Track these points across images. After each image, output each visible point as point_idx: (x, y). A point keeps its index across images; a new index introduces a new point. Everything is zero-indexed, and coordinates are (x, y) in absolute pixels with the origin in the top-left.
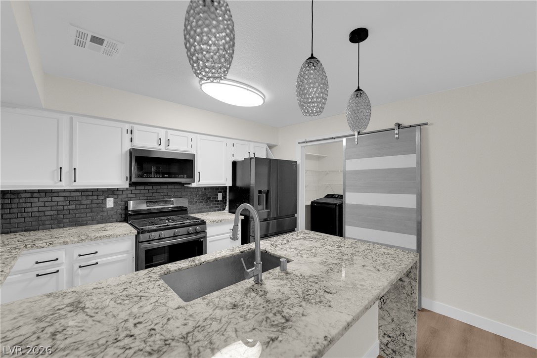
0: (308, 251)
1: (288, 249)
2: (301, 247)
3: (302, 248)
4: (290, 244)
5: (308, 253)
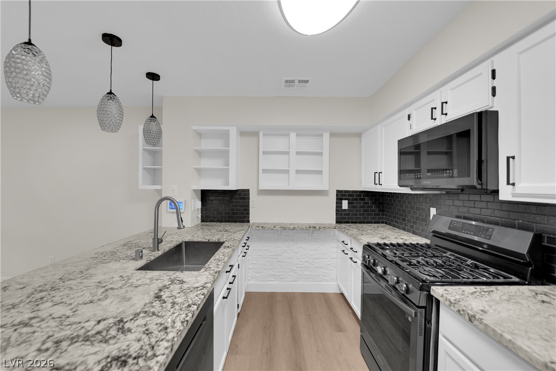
0: (112, 289)
1: (148, 281)
2: (127, 292)
3: (123, 291)
4: (152, 293)
5: (111, 284)
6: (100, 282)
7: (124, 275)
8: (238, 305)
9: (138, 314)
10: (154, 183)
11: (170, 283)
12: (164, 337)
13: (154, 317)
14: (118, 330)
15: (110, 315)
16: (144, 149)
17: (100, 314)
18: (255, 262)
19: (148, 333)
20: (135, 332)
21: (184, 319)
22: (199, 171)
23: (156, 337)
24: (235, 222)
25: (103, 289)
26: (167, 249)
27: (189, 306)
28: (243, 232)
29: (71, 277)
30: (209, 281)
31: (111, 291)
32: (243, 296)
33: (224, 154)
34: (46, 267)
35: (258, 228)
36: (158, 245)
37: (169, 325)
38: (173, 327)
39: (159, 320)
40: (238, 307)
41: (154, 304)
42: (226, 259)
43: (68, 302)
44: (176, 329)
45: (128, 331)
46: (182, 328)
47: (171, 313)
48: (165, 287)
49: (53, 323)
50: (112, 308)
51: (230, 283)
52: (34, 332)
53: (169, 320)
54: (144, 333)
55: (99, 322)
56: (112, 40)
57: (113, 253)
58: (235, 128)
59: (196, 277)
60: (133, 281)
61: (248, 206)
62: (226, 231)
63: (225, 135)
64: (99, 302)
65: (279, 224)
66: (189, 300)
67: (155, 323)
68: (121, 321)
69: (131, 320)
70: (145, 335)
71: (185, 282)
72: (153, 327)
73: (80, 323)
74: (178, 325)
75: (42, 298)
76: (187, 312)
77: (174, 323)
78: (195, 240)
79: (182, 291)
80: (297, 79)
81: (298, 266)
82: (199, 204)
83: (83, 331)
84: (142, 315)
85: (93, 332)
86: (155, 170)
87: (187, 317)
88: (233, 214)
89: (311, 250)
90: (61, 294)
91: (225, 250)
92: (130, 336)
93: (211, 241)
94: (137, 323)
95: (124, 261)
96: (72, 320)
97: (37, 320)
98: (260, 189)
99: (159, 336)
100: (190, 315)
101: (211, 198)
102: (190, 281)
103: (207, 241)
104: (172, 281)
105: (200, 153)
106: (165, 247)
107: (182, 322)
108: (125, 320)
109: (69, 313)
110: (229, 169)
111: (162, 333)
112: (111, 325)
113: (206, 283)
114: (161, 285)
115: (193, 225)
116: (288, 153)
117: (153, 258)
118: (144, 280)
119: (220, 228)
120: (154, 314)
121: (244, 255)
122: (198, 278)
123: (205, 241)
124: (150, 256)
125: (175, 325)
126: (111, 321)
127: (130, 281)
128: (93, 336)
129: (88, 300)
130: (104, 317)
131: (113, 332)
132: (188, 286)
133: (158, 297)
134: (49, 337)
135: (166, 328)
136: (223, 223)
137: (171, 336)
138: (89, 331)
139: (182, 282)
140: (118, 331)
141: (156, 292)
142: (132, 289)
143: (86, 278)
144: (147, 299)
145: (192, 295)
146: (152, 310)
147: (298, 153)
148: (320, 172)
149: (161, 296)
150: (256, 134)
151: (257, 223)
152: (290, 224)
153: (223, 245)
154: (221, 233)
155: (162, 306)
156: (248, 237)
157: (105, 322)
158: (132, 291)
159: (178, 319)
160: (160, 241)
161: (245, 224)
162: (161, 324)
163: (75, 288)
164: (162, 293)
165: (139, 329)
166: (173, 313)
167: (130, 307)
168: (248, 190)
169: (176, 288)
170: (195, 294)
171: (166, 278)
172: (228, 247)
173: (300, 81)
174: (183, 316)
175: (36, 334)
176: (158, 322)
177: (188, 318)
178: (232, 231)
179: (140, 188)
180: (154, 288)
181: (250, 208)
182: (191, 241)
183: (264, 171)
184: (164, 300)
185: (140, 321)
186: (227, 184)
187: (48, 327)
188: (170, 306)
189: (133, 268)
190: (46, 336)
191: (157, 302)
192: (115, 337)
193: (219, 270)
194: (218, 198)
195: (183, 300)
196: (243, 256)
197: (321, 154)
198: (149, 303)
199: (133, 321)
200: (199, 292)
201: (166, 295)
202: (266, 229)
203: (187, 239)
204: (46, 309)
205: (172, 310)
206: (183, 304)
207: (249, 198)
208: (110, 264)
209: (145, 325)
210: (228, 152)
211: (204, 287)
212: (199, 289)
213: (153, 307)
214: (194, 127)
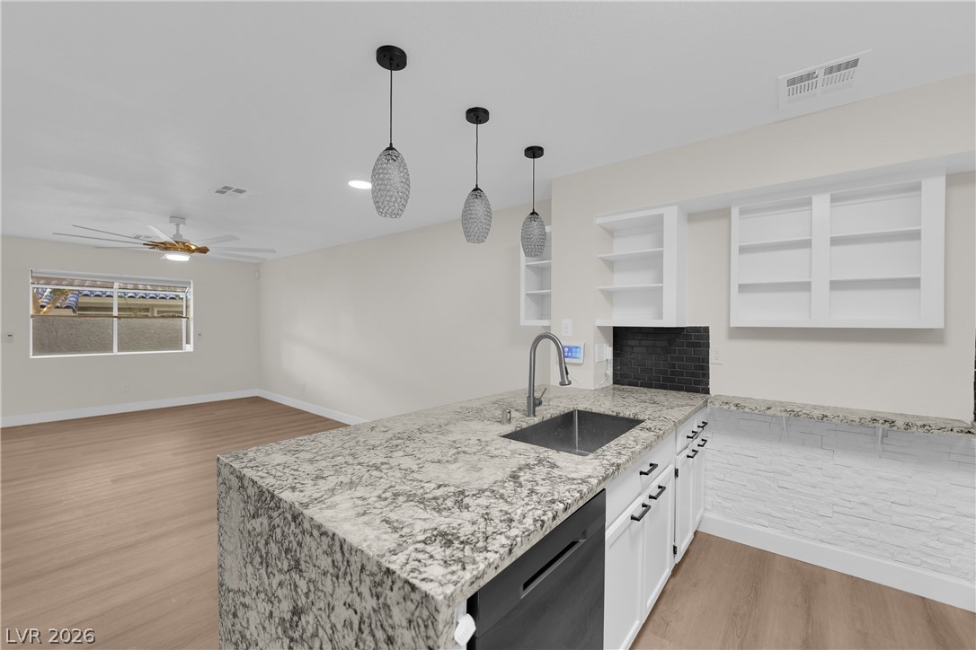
1: (508, 454)
6: (454, 442)
7: (483, 439)
8: (675, 548)
9: (484, 491)
10: (542, 316)
11: (536, 462)
12: (505, 530)
13: (501, 501)
14: (456, 502)
15: (452, 482)
16: (527, 266)
17: (443, 478)
18: (721, 477)
19: (487, 518)
20: (473, 511)
21: (540, 517)
22: (610, 295)
23: (495, 527)
24: (679, 389)
25: (456, 450)
26: (548, 417)
27: (553, 502)
28: (688, 410)
29: (429, 429)
30: (596, 474)
31: (463, 455)
32: (690, 536)
33: (653, 261)
34: (410, 414)
35: (726, 407)
36: (534, 408)
37: (516, 518)
38: (520, 522)
39: (506, 507)
40: (675, 552)
41: (506, 485)
42: (638, 448)
43: (418, 456)
44: (524, 526)
45: (466, 508)
46: (532, 528)
47: (523, 503)
48: (528, 466)
49: (398, 474)
50: (457, 475)
51: (651, 497)
52: (381, 478)
53: (519, 512)
54: (483, 517)
55: (439, 486)
56: (477, 115)
57: (479, 411)
58: (675, 208)
59: (577, 464)
60: (491, 448)
61: (706, 360)
62: (655, 403)
63: (655, 226)
64: (447, 465)
65: (781, 403)
66: (556, 493)
67: (499, 509)
68: (462, 493)
69: (474, 495)
70: (482, 520)
71: (558, 467)
72: (495, 513)
73: (421, 481)
74: (529, 522)
75: (397, 446)
76: (547, 509)
77: (524, 517)
78: (595, 410)
79: (549, 478)
80: (818, 66)
81: (836, 508)
82: (608, 352)
83: (421, 491)
84: (487, 493)
85: (430, 496)
86: (543, 296)
87: (544, 515)
88: (673, 373)
89: (880, 478)
90: (415, 445)
91: (642, 433)
92: (466, 515)
93: (621, 415)
94: (479, 501)
95: (488, 422)
96: (415, 475)
97: (387, 466)
98: (732, 325)
99: (499, 527)
100: (550, 515)
101: (631, 343)
102: (566, 467)
103: (615, 414)
104: (540, 462)
105: (610, 264)
106: (547, 412)
107: (535, 521)
108: (467, 494)
109: (415, 468)
110: (662, 287)
111: (504, 525)
112: (450, 494)
113: (590, 477)
114: (524, 462)
115: (597, 387)
116: (807, 244)
117: (525, 426)
118: (504, 450)
119: (643, 397)
120: (502, 497)
121: (692, 454)
122: (579, 467)
123: (611, 413)
124: (522, 421)
125: (524, 521)
126: (452, 489)
127: (487, 448)
128: (429, 500)
129: (436, 459)
130: (446, 483)
131: (449, 503)
132: (560, 473)
133: (514, 477)
134: (391, 487)
135: (511, 520)
136: (653, 390)
137: (514, 532)
138: (427, 493)
139: (553, 466)
140: (455, 504)
141: (514, 470)
142: (486, 458)
143: (443, 434)
144: (500, 476)
145: (562, 488)
146: (502, 491)
147: (835, 241)
148: (914, 283)
149: (519, 477)
150: (724, 213)
151: (725, 397)
152: (815, 407)
153: (640, 425)
154: (643, 405)
155: (515, 491)
156: (705, 423)
157: (446, 489)
158: (485, 461)
159: (531, 513)
160: (537, 403)
161: (698, 395)
162: (507, 513)
163: (428, 442)
164: (522, 474)
165: (479, 509)
166: (527, 504)
167: (477, 480)
168: (706, 329)
169: (542, 471)
170: (568, 487)
171: (533, 455)
172: (649, 429)
173: (830, 70)
174: (540, 512)
175: (382, 480)
176: (503, 509)
177: (545, 518)
178: (666, 404)
179: (522, 324)
180: (513, 464)
181: (710, 365)
182: (587, 410)
183: (743, 288)
184: (521, 484)
185: (483, 501)
186: (660, 316)
187: (394, 476)
188: (526, 492)
189: (496, 433)
190: (388, 486)
191: (511, 483)
192: (449, 509)
193: (619, 462)
194: (643, 343)
195: (546, 491)
196: (688, 456)
197: (915, 235)
198: (501, 481)
199: (474, 498)
200: (574, 487)
201: (526, 478)
202: (747, 410)
203: (581, 407)
204: (398, 458)
205: (527, 500)
206: (545, 497)
207: (708, 346)
208: (471, 424)
209: (487, 507)
210: (660, 256)
211: (584, 481)
212: (575, 482)
213: (504, 488)
214: (599, 221)
